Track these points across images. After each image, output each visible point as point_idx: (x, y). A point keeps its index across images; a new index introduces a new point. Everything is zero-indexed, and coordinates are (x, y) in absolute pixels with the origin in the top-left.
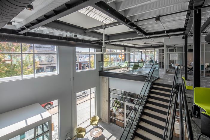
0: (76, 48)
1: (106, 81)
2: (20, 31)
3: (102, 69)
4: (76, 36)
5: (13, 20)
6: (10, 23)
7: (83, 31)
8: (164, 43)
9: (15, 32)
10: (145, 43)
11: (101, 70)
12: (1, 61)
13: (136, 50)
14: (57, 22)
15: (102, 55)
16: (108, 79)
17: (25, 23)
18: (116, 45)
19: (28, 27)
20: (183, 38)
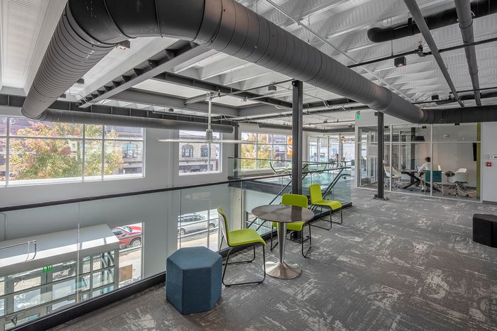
0: (180, 131)
1: (240, 197)
2: (81, 104)
3: (236, 173)
4: (172, 110)
5: (68, 91)
6: (64, 96)
7: (181, 102)
8: (354, 122)
9: (73, 106)
10: (325, 122)
11: (233, 175)
12: (57, 150)
13: (321, 135)
14: (131, 90)
15: (236, 145)
16: (245, 193)
17: (85, 95)
18: (262, 125)
19: (89, 99)
20: (376, 114)
